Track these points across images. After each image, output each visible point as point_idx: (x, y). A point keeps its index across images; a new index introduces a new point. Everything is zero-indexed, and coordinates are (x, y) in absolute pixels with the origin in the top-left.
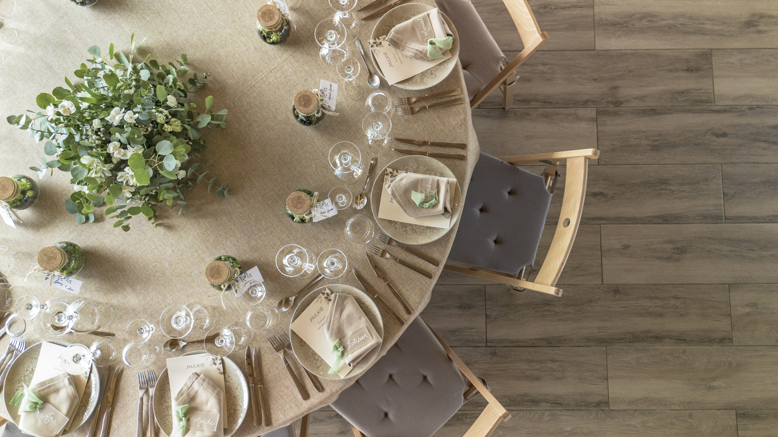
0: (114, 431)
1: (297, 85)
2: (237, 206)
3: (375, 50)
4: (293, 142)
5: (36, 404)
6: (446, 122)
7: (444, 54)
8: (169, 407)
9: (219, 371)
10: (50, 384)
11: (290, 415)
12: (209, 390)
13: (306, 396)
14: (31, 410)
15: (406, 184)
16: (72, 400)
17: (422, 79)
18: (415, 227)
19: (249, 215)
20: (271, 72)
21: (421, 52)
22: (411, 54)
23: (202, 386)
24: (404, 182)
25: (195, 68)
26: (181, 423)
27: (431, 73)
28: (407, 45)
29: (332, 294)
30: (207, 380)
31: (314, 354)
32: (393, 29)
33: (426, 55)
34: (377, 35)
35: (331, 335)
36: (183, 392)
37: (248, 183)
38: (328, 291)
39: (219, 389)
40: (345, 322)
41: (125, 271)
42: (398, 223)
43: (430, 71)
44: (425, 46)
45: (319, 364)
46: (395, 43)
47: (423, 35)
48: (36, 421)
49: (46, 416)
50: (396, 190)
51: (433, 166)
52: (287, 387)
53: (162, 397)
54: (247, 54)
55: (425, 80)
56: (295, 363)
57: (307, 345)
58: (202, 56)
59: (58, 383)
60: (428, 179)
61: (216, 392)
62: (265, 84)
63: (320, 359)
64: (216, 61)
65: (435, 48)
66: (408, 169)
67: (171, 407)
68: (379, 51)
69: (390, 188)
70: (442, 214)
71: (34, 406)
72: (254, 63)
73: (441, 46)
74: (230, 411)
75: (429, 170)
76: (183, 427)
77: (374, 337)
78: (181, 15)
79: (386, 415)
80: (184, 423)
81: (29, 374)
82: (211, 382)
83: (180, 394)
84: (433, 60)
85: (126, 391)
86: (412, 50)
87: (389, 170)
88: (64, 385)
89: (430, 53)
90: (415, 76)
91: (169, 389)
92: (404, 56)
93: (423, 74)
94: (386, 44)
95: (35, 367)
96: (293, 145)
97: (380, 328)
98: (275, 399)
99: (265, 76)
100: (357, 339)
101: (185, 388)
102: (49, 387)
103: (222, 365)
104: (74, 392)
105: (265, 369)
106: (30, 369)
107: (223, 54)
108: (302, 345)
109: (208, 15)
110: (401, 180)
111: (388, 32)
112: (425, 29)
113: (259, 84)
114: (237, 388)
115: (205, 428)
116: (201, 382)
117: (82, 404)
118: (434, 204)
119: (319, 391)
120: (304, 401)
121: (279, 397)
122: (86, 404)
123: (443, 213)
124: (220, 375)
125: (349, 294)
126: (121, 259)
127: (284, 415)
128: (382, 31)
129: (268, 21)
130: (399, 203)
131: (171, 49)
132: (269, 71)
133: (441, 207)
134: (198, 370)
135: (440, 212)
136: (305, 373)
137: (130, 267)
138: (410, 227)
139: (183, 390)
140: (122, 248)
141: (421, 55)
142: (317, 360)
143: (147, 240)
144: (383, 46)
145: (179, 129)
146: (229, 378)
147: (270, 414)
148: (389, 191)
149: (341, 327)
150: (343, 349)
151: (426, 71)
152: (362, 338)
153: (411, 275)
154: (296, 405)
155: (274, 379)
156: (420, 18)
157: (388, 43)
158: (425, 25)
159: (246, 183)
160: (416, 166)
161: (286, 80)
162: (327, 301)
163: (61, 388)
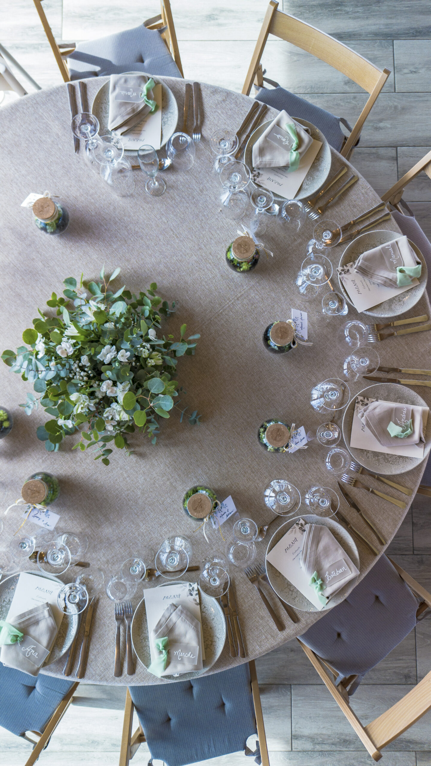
0: (91, 662)
1: (264, 312)
2: (207, 434)
3: (343, 278)
4: (261, 370)
5: (17, 636)
6: (414, 349)
7: (412, 280)
8: (146, 638)
9: (195, 602)
10: (30, 616)
11: (266, 646)
12: (188, 622)
13: (281, 627)
14: (12, 643)
15: (380, 414)
16: (51, 631)
17: (390, 306)
18: (387, 456)
19: (219, 443)
20: (238, 299)
21: (391, 280)
22: (380, 281)
23: (181, 618)
24: (377, 411)
25: (163, 296)
26: (162, 656)
27: (399, 300)
28: (376, 273)
29: (306, 524)
30: (185, 612)
31: (289, 585)
32: (362, 256)
33: (395, 283)
34: (344, 264)
35: (309, 568)
36: (162, 624)
37: (217, 411)
38: (302, 521)
39: (196, 621)
40: (321, 554)
41: (98, 500)
42: (369, 452)
43: (397, 298)
44: (395, 274)
45: (294, 595)
46: (364, 271)
47: (391, 263)
48: (18, 654)
49: (27, 649)
50: (370, 420)
51: (404, 394)
52: (262, 618)
53: (139, 628)
54: (214, 281)
55: (393, 307)
56: (270, 593)
57: (283, 576)
58: (169, 283)
59: (38, 615)
60: (403, 409)
61: (194, 624)
62: (232, 311)
63: (295, 590)
64: (183, 288)
65: (405, 276)
66: (378, 397)
67: (148, 638)
68: (347, 279)
69: (364, 418)
70: (416, 444)
71: (15, 639)
72: (221, 291)
73: (411, 274)
74: (207, 642)
75: (400, 398)
76: (164, 660)
77: (353, 569)
78: (147, 243)
79: (339, 635)
80: (164, 656)
81: (6, 604)
82: (189, 613)
83: (159, 626)
84: (401, 287)
85: (103, 621)
86: (381, 278)
87: (361, 398)
88: (44, 617)
89: (400, 281)
90: (383, 303)
91: (146, 620)
92: (372, 283)
93: (391, 301)
94: (353, 271)
95: (12, 598)
96: (261, 372)
97: (356, 559)
98: (251, 629)
99: (232, 303)
100: (336, 573)
101: (163, 619)
102: (29, 619)
103: (198, 595)
104: (53, 623)
105: (240, 600)
106: (7, 600)
107: (190, 282)
108: (277, 576)
109: (174, 243)
110: (375, 408)
111: (356, 258)
112: (394, 256)
113: (226, 312)
114: (213, 619)
115: (186, 662)
116: (179, 613)
117: (59, 635)
118: (409, 434)
119: (295, 622)
120: (279, 632)
121: (255, 628)
122: (64, 635)
123: (418, 442)
124: (196, 606)
125: (323, 525)
126: (94, 488)
127: (260, 646)
128: (350, 258)
129: (244, 253)
130: (373, 432)
131: (138, 277)
132: (236, 298)
133: (416, 437)
134: (174, 601)
135: (415, 441)
136: (280, 603)
137: (103, 496)
138: (383, 456)
139: (162, 622)
140: (95, 477)
141: (391, 283)
142: (292, 591)
143: (119, 469)
144: (350, 273)
145: (160, 362)
146: (205, 609)
147: (246, 645)
148: (363, 420)
149: (318, 559)
150: (321, 582)
151: (394, 298)
152: (341, 571)
153: (384, 505)
154: (272, 636)
155: (249, 609)
156: (389, 246)
157: (356, 270)
158: (394, 253)
159: (215, 411)
160: (387, 394)
161: (253, 307)
162: (302, 532)
163: (41, 620)
